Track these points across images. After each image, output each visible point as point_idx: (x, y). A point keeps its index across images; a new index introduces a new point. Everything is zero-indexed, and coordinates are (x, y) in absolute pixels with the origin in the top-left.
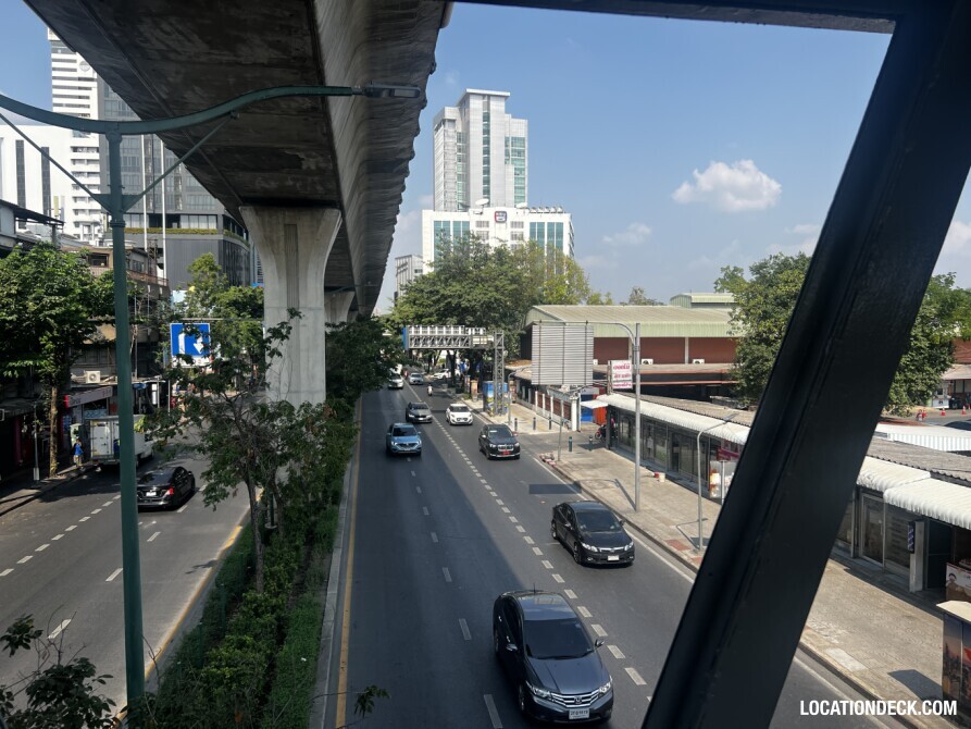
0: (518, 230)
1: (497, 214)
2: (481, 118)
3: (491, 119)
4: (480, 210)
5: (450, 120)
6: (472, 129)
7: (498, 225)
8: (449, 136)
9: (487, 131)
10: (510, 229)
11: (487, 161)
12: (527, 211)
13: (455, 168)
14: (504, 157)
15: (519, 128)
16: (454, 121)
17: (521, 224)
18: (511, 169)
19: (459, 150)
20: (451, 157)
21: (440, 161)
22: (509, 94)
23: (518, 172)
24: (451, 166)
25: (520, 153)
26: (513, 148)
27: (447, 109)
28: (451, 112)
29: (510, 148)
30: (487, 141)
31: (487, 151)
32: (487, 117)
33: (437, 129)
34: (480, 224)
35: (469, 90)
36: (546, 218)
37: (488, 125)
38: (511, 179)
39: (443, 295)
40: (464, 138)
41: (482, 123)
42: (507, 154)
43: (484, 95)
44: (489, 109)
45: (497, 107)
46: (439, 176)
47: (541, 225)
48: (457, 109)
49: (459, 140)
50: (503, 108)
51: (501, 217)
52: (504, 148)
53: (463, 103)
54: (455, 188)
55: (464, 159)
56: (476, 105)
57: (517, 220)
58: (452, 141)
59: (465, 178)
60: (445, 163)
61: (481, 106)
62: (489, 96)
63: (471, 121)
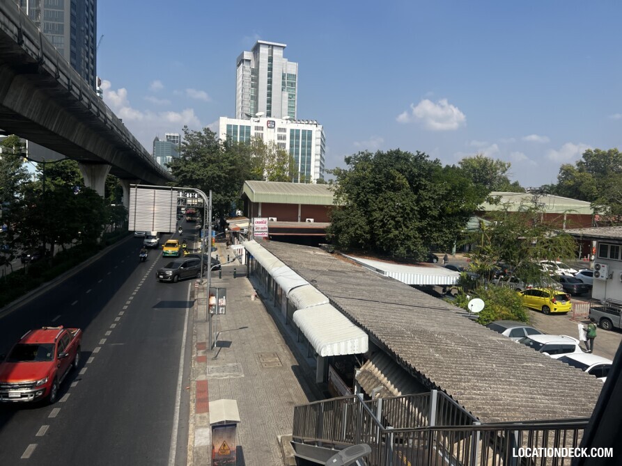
0: (282, 133)
1: (268, 122)
2: (267, 60)
3: (274, 61)
4: (258, 119)
5: (246, 60)
6: (260, 67)
7: (269, 129)
8: (246, 70)
9: (270, 69)
10: (277, 133)
11: (270, 88)
12: (289, 121)
13: (249, 91)
14: (281, 87)
15: (292, 68)
16: (249, 61)
17: (284, 130)
18: (286, 94)
19: (252, 80)
20: (247, 84)
21: (240, 86)
22: (285, 45)
23: (291, 97)
24: (247, 90)
25: (293, 84)
26: (288, 81)
27: (245, 53)
28: (248, 55)
29: (286, 81)
30: (270, 75)
31: (270, 82)
32: (271, 60)
33: (238, 66)
34: (257, 128)
35: (259, 41)
36: (302, 127)
37: (272, 65)
38: (286, 101)
39: (182, 171)
40: (255, 72)
41: (267, 63)
42: (283, 84)
43: (269, 45)
44: (272, 54)
45: (278, 53)
46: (239, 97)
47: (298, 131)
48: (252, 53)
49: (252, 73)
50: (282, 55)
51: (271, 125)
52: (281, 80)
53: (256, 50)
54: (249, 104)
55: (255, 85)
56: (264, 51)
57: (282, 127)
58: (248, 74)
59: (255, 98)
60: (243, 88)
61: (267, 52)
62: (273, 46)
63: (260, 61)
